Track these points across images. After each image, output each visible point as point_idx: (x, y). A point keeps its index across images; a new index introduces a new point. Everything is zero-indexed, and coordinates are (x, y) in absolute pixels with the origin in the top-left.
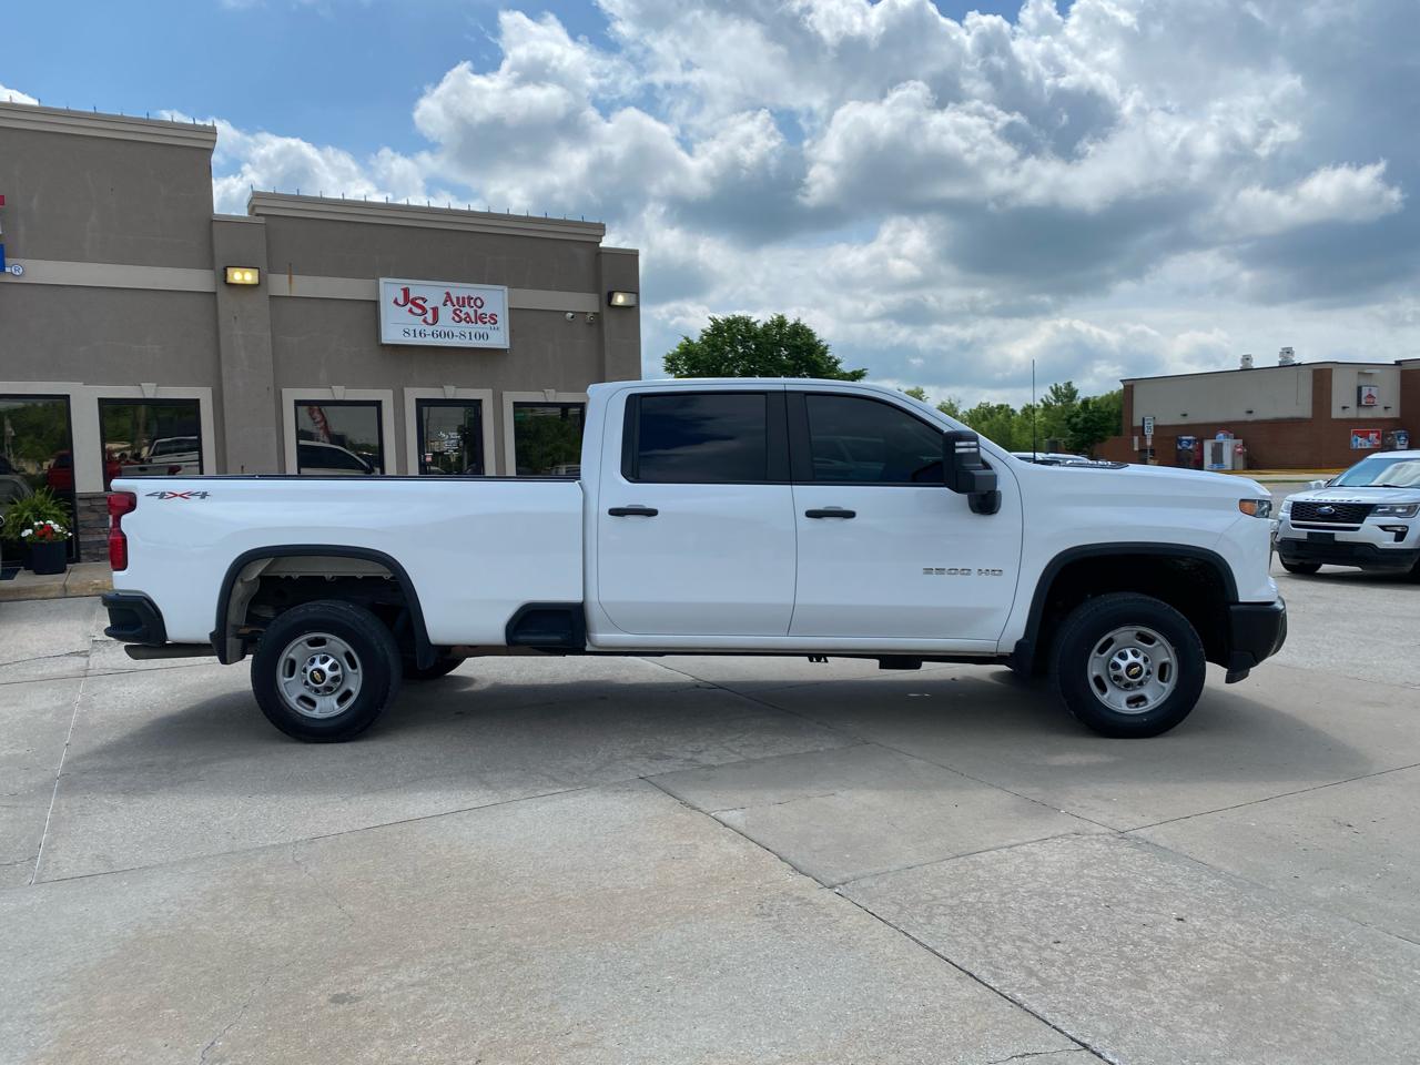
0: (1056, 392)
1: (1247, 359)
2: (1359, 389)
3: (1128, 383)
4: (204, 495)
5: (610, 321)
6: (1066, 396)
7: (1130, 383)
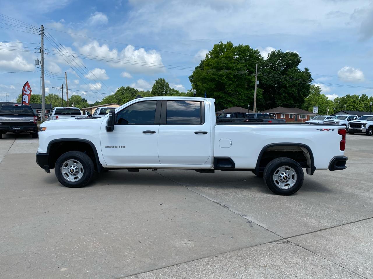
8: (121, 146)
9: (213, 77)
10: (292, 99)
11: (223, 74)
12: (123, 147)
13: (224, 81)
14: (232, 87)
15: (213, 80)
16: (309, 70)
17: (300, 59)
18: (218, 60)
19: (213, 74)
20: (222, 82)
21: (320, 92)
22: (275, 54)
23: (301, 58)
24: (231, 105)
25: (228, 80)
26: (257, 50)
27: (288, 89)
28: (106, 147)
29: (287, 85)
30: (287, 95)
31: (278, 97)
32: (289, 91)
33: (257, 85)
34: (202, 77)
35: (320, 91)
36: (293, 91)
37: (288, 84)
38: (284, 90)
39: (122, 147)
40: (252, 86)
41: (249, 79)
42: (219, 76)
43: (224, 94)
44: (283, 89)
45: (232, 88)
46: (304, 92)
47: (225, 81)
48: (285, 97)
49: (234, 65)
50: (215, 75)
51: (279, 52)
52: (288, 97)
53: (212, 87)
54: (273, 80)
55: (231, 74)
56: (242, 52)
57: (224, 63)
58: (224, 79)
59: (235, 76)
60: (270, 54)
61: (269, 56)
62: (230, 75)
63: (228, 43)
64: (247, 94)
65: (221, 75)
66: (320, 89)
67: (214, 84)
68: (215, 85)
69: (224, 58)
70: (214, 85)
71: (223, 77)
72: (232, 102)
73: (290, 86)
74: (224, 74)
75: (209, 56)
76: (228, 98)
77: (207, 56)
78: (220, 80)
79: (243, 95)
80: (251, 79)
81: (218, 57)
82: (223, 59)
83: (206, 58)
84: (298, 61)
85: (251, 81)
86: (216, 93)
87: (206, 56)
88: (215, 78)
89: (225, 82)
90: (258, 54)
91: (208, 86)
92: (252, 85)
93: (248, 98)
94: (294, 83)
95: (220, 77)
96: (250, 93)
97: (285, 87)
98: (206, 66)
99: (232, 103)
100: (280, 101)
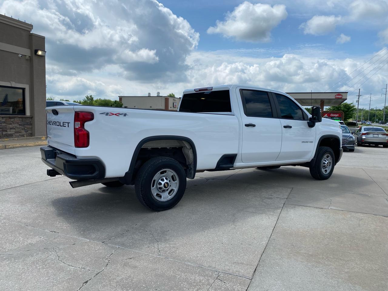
0: (87, 97)
1: (149, 94)
2: (173, 103)
3: (120, 97)
4: (125, 115)
5: (35, 60)
6: (90, 99)
7: (121, 97)
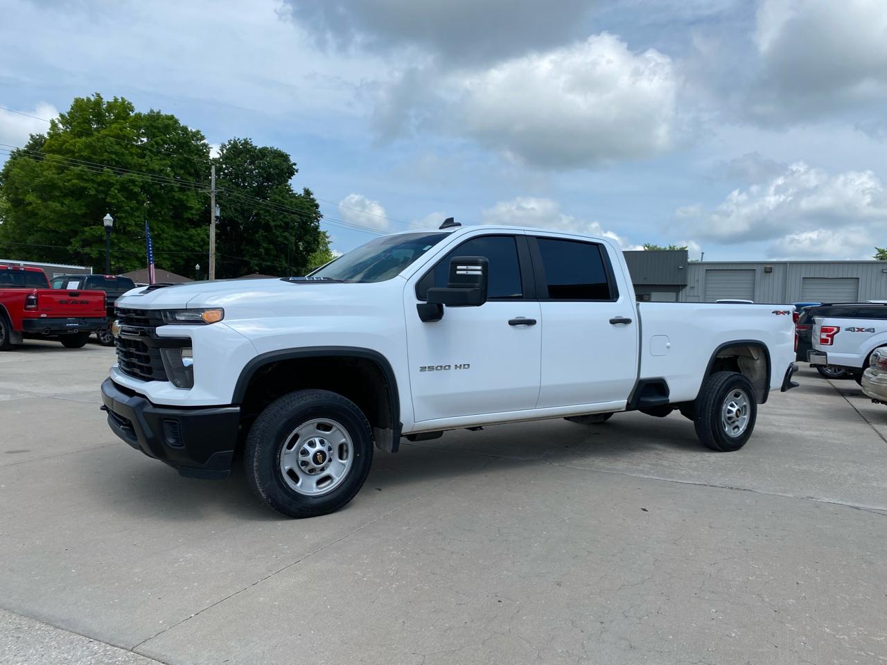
8: (458, 365)
9: (82, 184)
10: (283, 256)
11: (112, 181)
12: (464, 368)
13: (114, 199)
14: (138, 217)
15: (77, 193)
16: (312, 194)
17: (294, 166)
18: (94, 141)
19: (80, 177)
20: (107, 200)
21: (329, 245)
22: (236, 148)
23: (295, 164)
24: (136, 263)
25: (125, 198)
26: (198, 132)
27: (275, 233)
28: (423, 369)
29: (273, 224)
30: (271, 246)
31: (251, 250)
32: (277, 237)
33: (216, 217)
34: (43, 182)
35: (329, 242)
36: (285, 238)
37: (274, 221)
38: (264, 234)
39: (460, 368)
40: (188, 218)
41: (180, 200)
42: (99, 184)
43: (114, 234)
44: (261, 232)
45: (139, 219)
46: (308, 243)
47: (117, 199)
48: (267, 251)
49: (141, 161)
50: (86, 180)
51: (246, 143)
52: (274, 252)
53: (79, 213)
54: (238, 208)
55: (133, 182)
56: (159, 132)
57: (111, 153)
58: (116, 195)
59: (145, 188)
60: (225, 145)
61: (222, 151)
62: (131, 184)
63: (116, 100)
64: (177, 237)
65: (105, 181)
66: (327, 238)
67: (83, 204)
68: (86, 206)
69: (111, 139)
70: (84, 208)
71: (112, 189)
72: (140, 256)
73: (276, 226)
74: (114, 182)
75: (60, 126)
76: (126, 245)
77: (54, 125)
78: (101, 196)
79: (167, 239)
80: (188, 201)
81: (89, 133)
82: (107, 142)
83: (50, 129)
84: (291, 172)
85: (186, 206)
86: (92, 229)
87: (50, 125)
88: (86, 188)
89: (118, 202)
90: (202, 142)
91: (65, 209)
92: (190, 216)
93: (179, 248)
94: (288, 220)
95: (101, 188)
96: (186, 236)
97: (267, 227)
98: (54, 152)
99: (138, 259)
100: (257, 258)
